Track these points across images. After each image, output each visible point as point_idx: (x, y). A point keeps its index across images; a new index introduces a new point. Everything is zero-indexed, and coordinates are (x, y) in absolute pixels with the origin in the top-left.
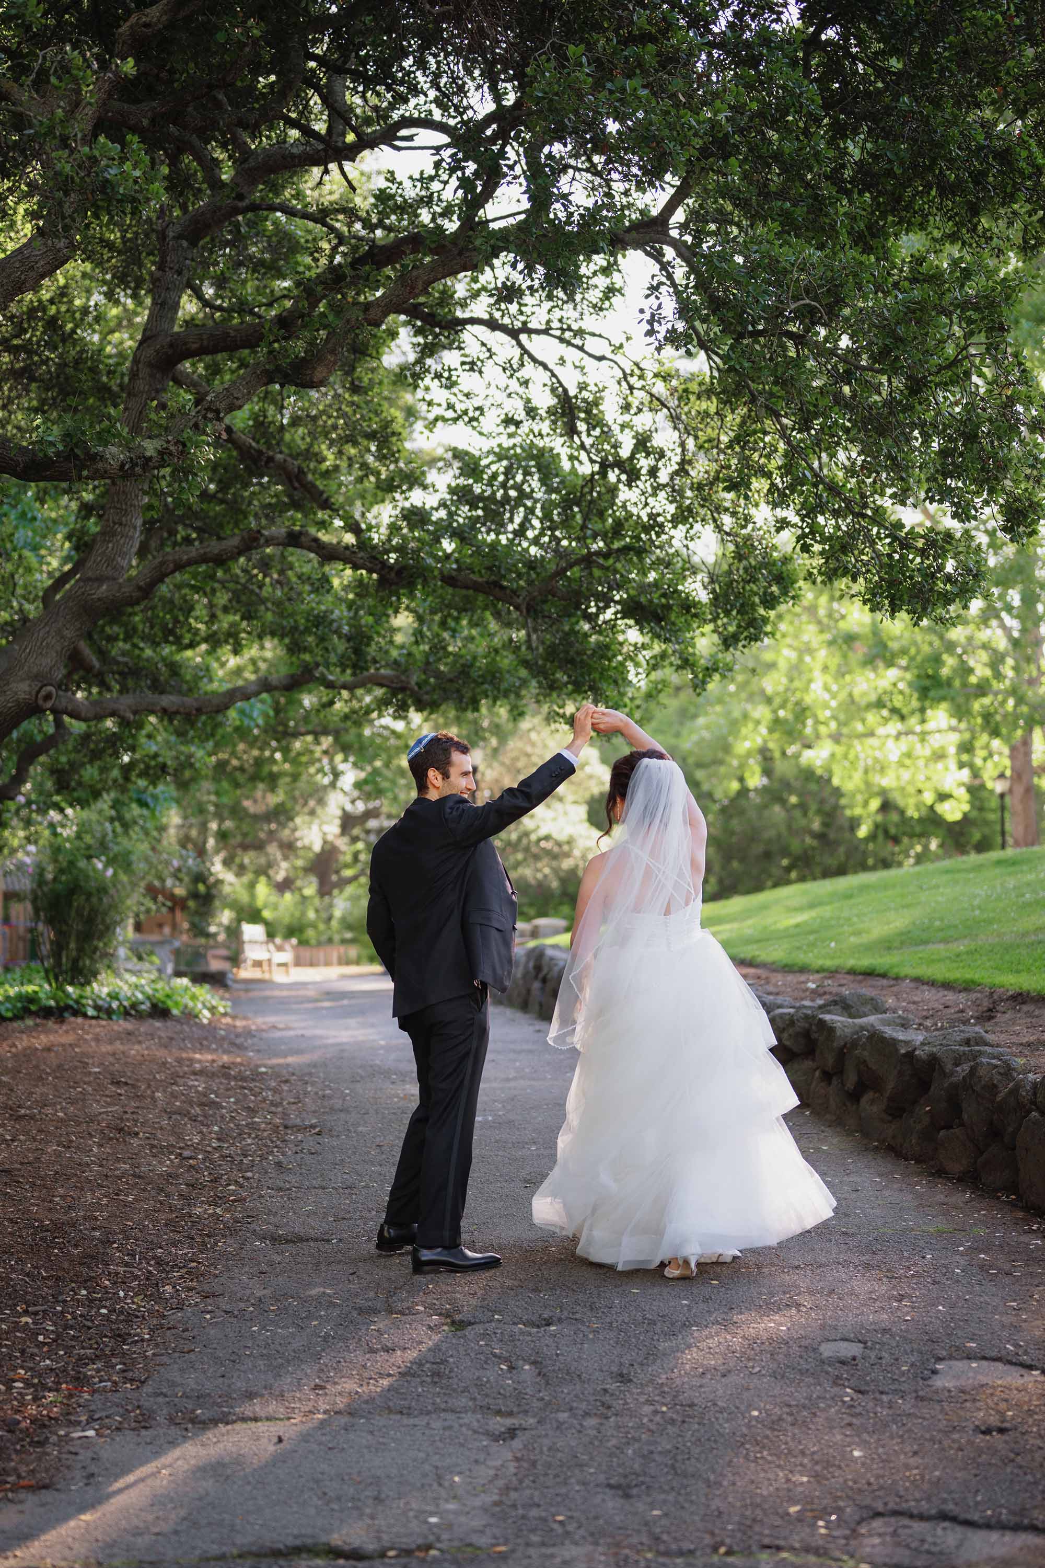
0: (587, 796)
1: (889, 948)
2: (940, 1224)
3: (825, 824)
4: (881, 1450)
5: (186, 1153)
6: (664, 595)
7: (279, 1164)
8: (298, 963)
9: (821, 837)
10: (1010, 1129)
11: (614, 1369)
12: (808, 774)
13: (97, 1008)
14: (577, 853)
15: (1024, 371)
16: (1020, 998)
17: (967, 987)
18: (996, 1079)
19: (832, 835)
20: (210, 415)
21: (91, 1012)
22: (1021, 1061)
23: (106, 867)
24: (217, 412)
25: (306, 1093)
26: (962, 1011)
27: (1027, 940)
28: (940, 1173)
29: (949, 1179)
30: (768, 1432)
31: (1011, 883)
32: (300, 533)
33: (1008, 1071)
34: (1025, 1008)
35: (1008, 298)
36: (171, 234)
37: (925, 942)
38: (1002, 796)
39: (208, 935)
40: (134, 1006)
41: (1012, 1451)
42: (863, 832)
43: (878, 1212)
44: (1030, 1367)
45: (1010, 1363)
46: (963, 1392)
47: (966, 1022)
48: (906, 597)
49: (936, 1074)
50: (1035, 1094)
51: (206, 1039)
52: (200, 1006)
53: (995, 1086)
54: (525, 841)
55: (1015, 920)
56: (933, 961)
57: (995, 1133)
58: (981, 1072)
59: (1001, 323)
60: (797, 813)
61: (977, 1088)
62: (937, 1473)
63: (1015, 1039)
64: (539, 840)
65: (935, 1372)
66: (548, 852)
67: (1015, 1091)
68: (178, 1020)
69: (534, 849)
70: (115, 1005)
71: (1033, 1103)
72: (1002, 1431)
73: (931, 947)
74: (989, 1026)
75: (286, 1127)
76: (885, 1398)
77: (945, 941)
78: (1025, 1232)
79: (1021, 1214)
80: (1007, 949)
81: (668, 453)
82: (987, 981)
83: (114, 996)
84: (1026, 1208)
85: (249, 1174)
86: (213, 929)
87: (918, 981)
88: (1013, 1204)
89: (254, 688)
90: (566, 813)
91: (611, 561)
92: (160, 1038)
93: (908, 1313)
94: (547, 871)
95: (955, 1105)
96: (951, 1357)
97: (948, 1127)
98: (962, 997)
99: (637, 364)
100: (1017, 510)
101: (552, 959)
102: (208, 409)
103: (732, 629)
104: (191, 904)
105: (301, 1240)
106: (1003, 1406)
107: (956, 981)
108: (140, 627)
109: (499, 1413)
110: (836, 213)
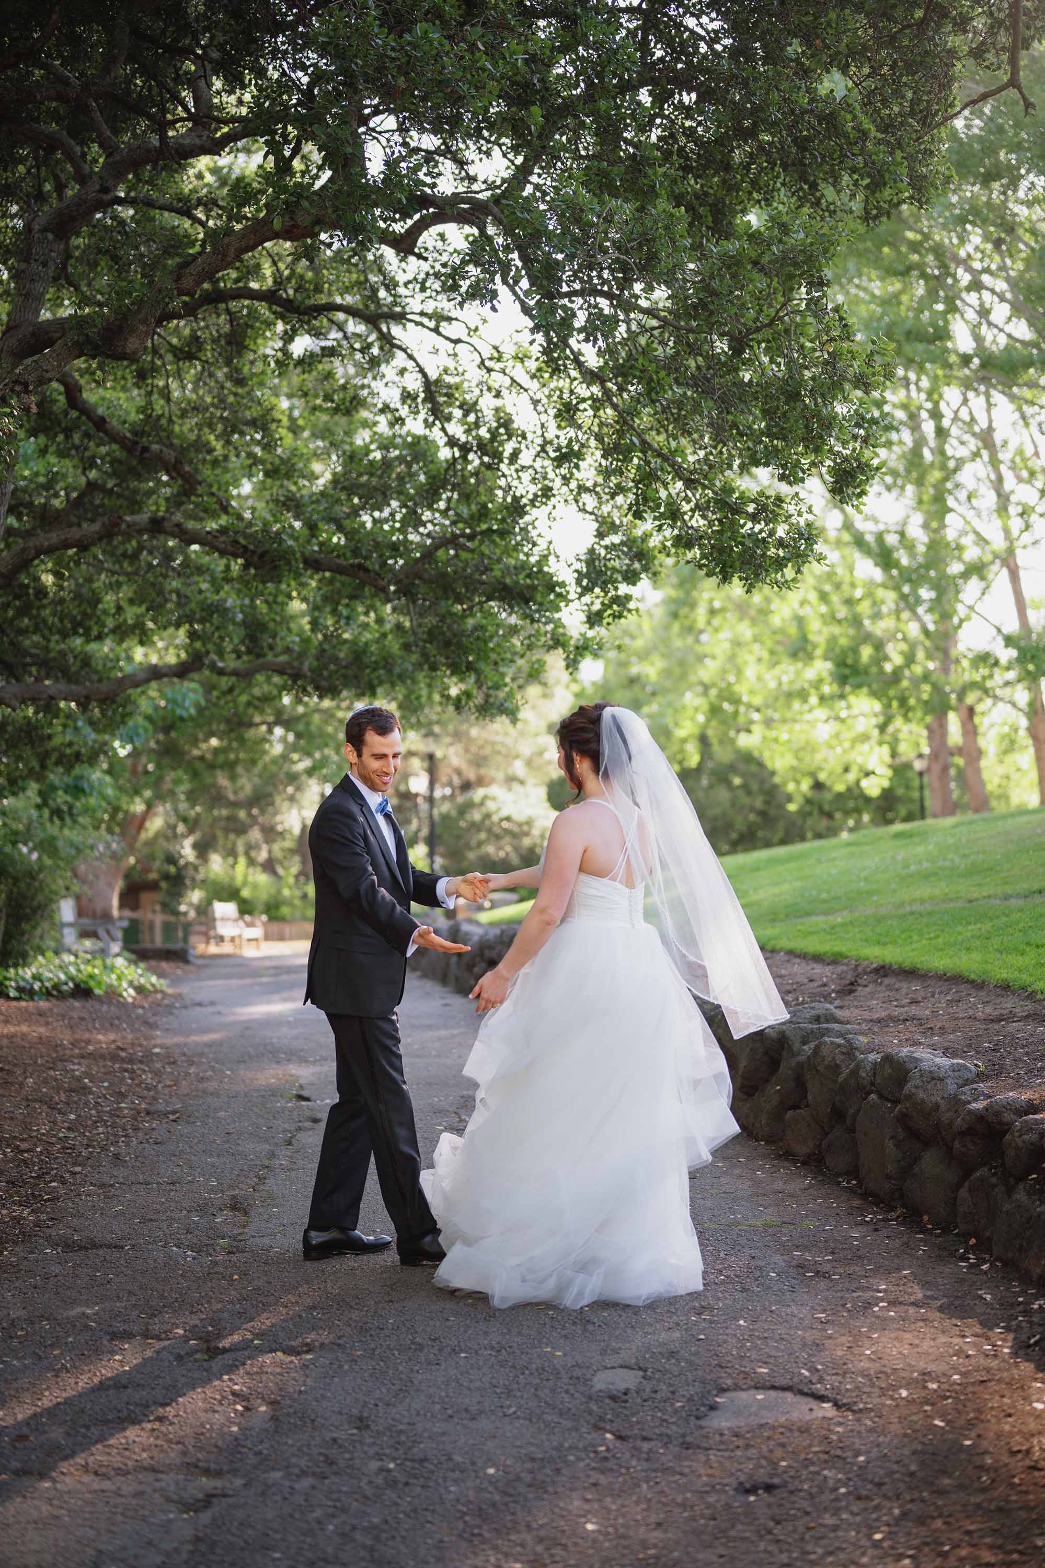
0: (547, 780)
1: (774, 920)
2: (770, 1215)
3: (767, 803)
4: (620, 1521)
5: (24, 1146)
6: (529, 576)
7: (117, 1156)
8: (267, 937)
9: (763, 814)
10: (852, 1111)
11: (355, 1412)
12: (748, 758)
13: (19, 989)
14: (536, 832)
15: (845, 326)
16: (883, 971)
17: (835, 960)
18: (839, 1058)
19: (772, 812)
20: (18, 388)
21: (12, 993)
22: (864, 1040)
23: (31, 851)
24: (26, 385)
25: (187, 1074)
26: (825, 985)
27: (901, 911)
28: (788, 1155)
29: (795, 1162)
30: (497, 1498)
31: (901, 855)
32: (163, 519)
33: (850, 1051)
34: (887, 981)
35: (826, 251)
36: (37, 227)
37: (808, 914)
38: (921, 774)
39: (177, 913)
40: (56, 987)
41: (773, 1518)
42: (792, 807)
43: (708, 1203)
44: (822, 1398)
45: (802, 1393)
46: (737, 1435)
47: (826, 997)
48: (738, 564)
49: (785, 1053)
50: (874, 1075)
51: (118, 1018)
52: (125, 984)
53: (837, 1066)
54: (487, 822)
55: (894, 891)
56: (811, 933)
57: (838, 1115)
58: (825, 1051)
59: (820, 277)
60: (741, 794)
61: (821, 1068)
62: (676, 1554)
63: (867, 1015)
64: (502, 820)
65: (713, 1408)
66: (507, 832)
67: (855, 1073)
68: (99, 999)
69: (496, 830)
70: (37, 986)
71: (872, 1084)
72: (769, 1488)
73: (814, 919)
74: (847, 1000)
75: (148, 1113)
76: (646, 1446)
77: (826, 913)
78: (857, 1224)
79: (857, 1203)
80: (879, 920)
81: (530, 436)
82: (853, 953)
83: (37, 977)
84: (865, 1196)
85: (78, 1169)
86: (183, 908)
87: (791, 953)
88: (851, 1190)
89: (142, 675)
90: (527, 796)
91: (476, 542)
92: (71, 1018)
93: (702, 1331)
94: (508, 848)
95: (800, 1083)
96: (737, 1387)
97: (795, 1107)
98: (828, 970)
99: (496, 348)
100: (845, 471)
101: (467, 934)
102: (16, 382)
103: (597, 607)
104: (164, 885)
105: (95, 1246)
106: (779, 1452)
107: (825, 953)
108: (50, 620)
109: (207, 1472)
110: (655, 174)
